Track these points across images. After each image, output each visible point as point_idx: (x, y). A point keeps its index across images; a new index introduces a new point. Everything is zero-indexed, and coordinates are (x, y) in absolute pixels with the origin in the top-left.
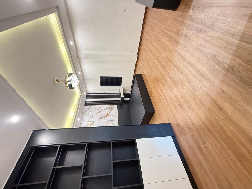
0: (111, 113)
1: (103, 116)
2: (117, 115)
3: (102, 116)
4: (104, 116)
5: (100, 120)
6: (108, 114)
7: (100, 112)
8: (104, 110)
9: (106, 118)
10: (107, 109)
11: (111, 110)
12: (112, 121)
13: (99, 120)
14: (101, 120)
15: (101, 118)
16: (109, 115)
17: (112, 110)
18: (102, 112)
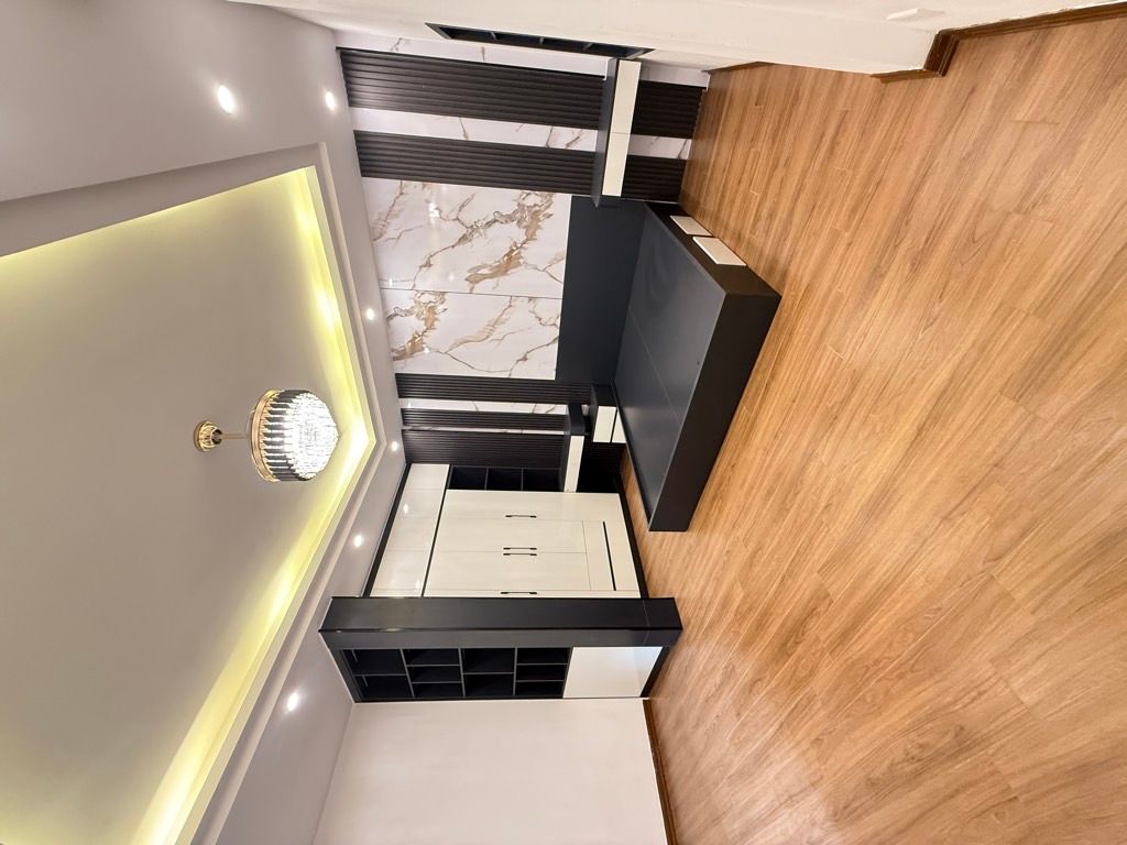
0: (531, 253)
1: (484, 266)
2: (560, 270)
3: (479, 268)
4: (492, 268)
5: (472, 289)
6: (511, 261)
7: (464, 239)
8: (489, 224)
9: (503, 279)
10: (510, 218)
11: (527, 227)
12: (531, 299)
13: (466, 286)
14: (479, 288)
15: (474, 279)
16: (519, 264)
17: (538, 232)
18: (478, 242)
